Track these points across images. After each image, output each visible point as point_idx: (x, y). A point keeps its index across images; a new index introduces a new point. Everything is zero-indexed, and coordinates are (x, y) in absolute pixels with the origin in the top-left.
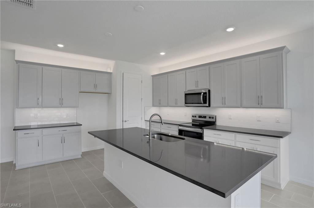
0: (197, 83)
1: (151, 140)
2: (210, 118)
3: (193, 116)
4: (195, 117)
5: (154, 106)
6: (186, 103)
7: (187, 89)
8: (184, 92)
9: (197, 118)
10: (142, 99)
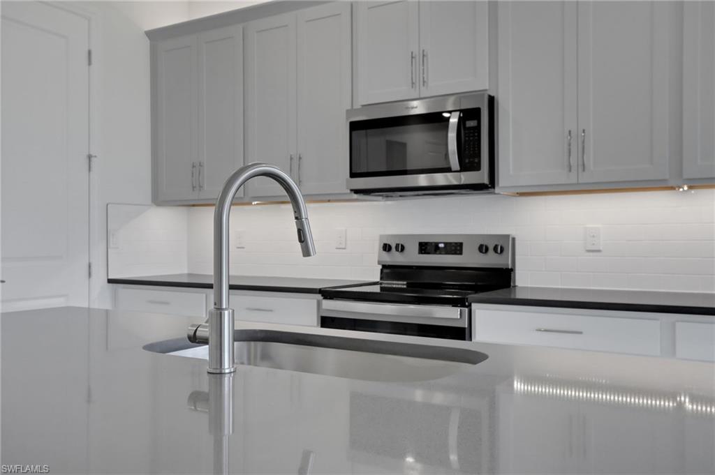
0: (419, 59)
1: (227, 381)
2: (483, 249)
3: (387, 248)
4: (400, 248)
5: (159, 199)
6: (353, 175)
7: (362, 100)
8: (344, 115)
9: (413, 257)
10: (90, 157)
